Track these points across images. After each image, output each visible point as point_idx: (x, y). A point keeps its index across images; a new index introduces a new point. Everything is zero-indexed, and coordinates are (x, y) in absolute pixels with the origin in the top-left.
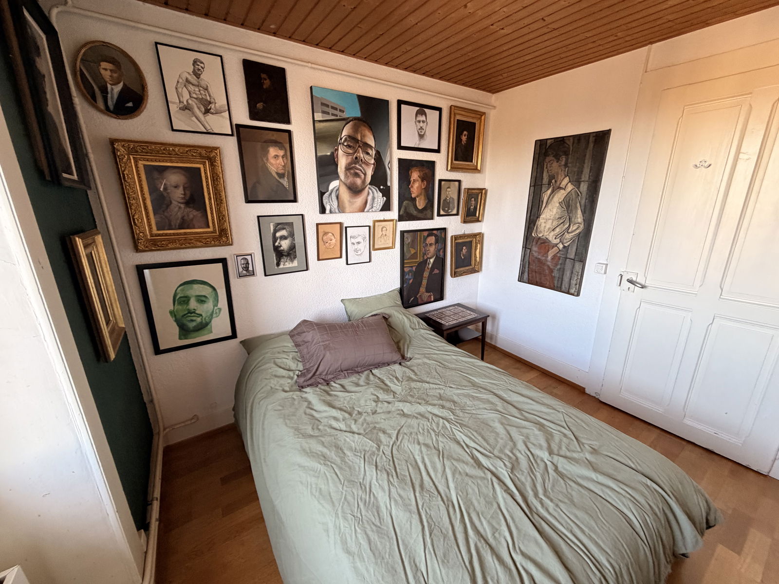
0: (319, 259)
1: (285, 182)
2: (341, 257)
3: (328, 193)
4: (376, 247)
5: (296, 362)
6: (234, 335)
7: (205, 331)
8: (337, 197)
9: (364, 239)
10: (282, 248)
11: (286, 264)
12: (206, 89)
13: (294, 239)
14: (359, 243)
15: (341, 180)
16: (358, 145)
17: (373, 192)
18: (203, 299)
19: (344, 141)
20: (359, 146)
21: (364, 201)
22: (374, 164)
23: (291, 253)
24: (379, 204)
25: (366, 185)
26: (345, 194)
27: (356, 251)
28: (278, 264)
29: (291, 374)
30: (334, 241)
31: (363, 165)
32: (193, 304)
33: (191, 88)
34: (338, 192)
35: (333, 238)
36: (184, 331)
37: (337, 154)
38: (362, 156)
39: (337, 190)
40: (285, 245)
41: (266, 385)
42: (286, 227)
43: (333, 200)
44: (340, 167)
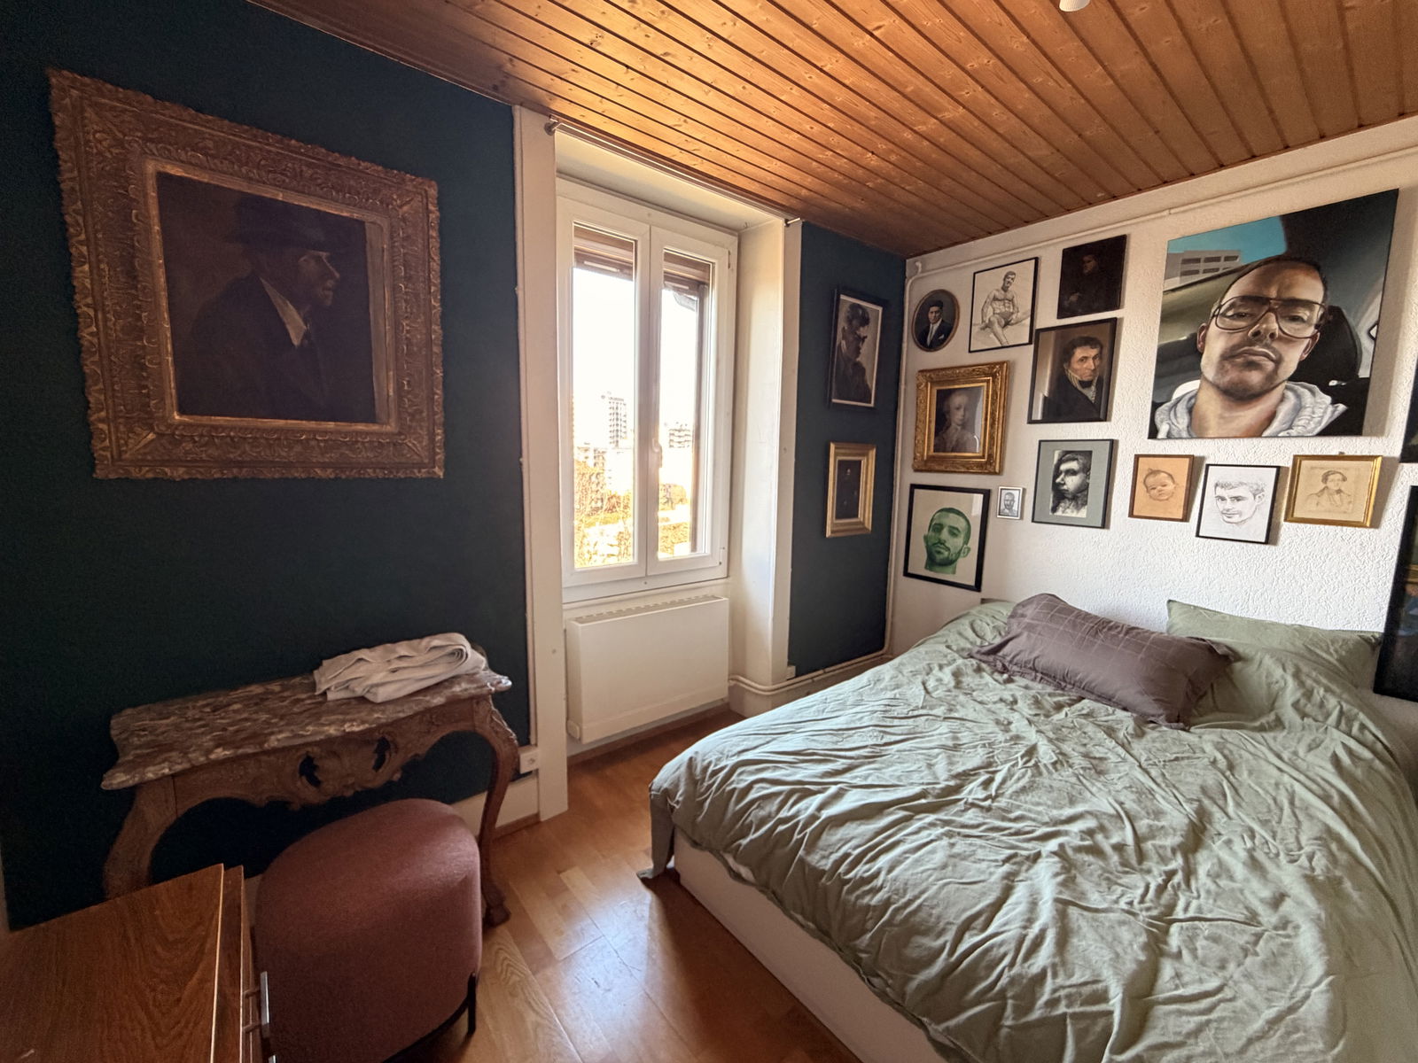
0: (1131, 515)
2: (1186, 518)
3: (1168, 404)
4: (1297, 514)
5: (997, 633)
6: (978, 587)
7: (950, 569)
8: (1190, 411)
9: (1257, 493)
10: (1065, 487)
11: (1067, 511)
12: (1011, 301)
13: (1088, 477)
14: (1238, 499)
15: (1206, 379)
16: (1266, 308)
17: (1298, 396)
18: (956, 531)
19: (1228, 309)
20: (1270, 310)
21: (1264, 415)
22: (1313, 337)
23: (1079, 497)
24: (1317, 420)
25: (1278, 382)
26: (1211, 404)
27: (1227, 513)
28: (1054, 509)
29: (978, 641)
30: (1171, 487)
31: (1275, 345)
32: (945, 534)
34: (1193, 401)
35: (1169, 482)
36: (932, 562)
37: (1205, 335)
38: (1275, 326)
39: (1190, 399)
40: (1071, 483)
41: (943, 636)
42: (1079, 457)
43: (1179, 415)
44: (1208, 357)
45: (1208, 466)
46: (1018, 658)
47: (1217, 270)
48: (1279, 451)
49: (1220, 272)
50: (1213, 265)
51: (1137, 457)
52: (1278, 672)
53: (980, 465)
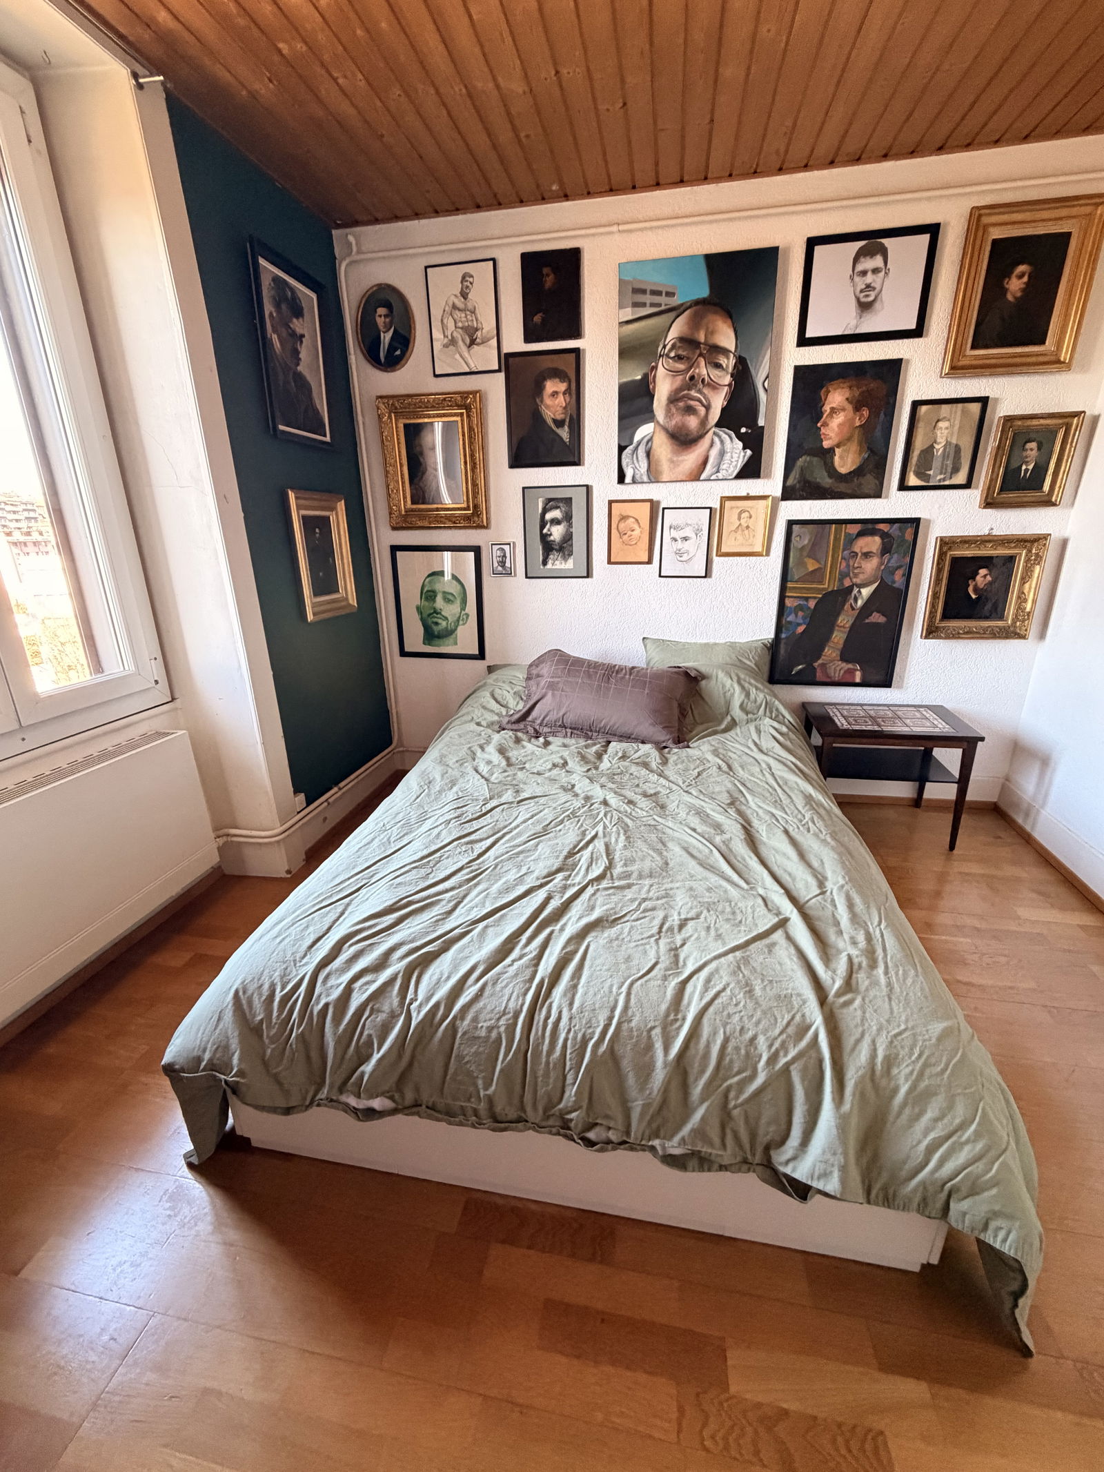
0: (609, 562)
1: (564, 433)
2: (650, 562)
3: (631, 447)
4: (724, 549)
5: (518, 699)
6: (481, 655)
7: (451, 639)
8: (648, 454)
9: (697, 532)
10: (552, 538)
11: (557, 564)
12: (473, 312)
13: (570, 525)
14: (686, 539)
15: (658, 422)
16: (698, 352)
17: (722, 442)
18: (450, 597)
19: (670, 350)
20: (701, 355)
21: (701, 460)
22: (730, 385)
23: (565, 547)
24: (734, 464)
25: (708, 427)
26: (663, 447)
27: (679, 553)
28: (545, 563)
29: (504, 711)
30: (637, 532)
31: (706, 391)
32: (439, 602)
33: (457, 314)
34: (650, 443)
35: (636, 526)
36: (431, 635)
37: (655, 376)
38: (705, 372)
39: (648, 442)
40: (557, 532)
41: (468, 713)
42: (561, 505)
43: (640, 459)
44: (658, 400)
45: (664, 509)
46: (547, 719)
47: (660, 305)
48: (709, 493)
49: (663, 308)
50: (657, 299)
51: (610, 502)
52: (728, 682)
53: (467, 518)
